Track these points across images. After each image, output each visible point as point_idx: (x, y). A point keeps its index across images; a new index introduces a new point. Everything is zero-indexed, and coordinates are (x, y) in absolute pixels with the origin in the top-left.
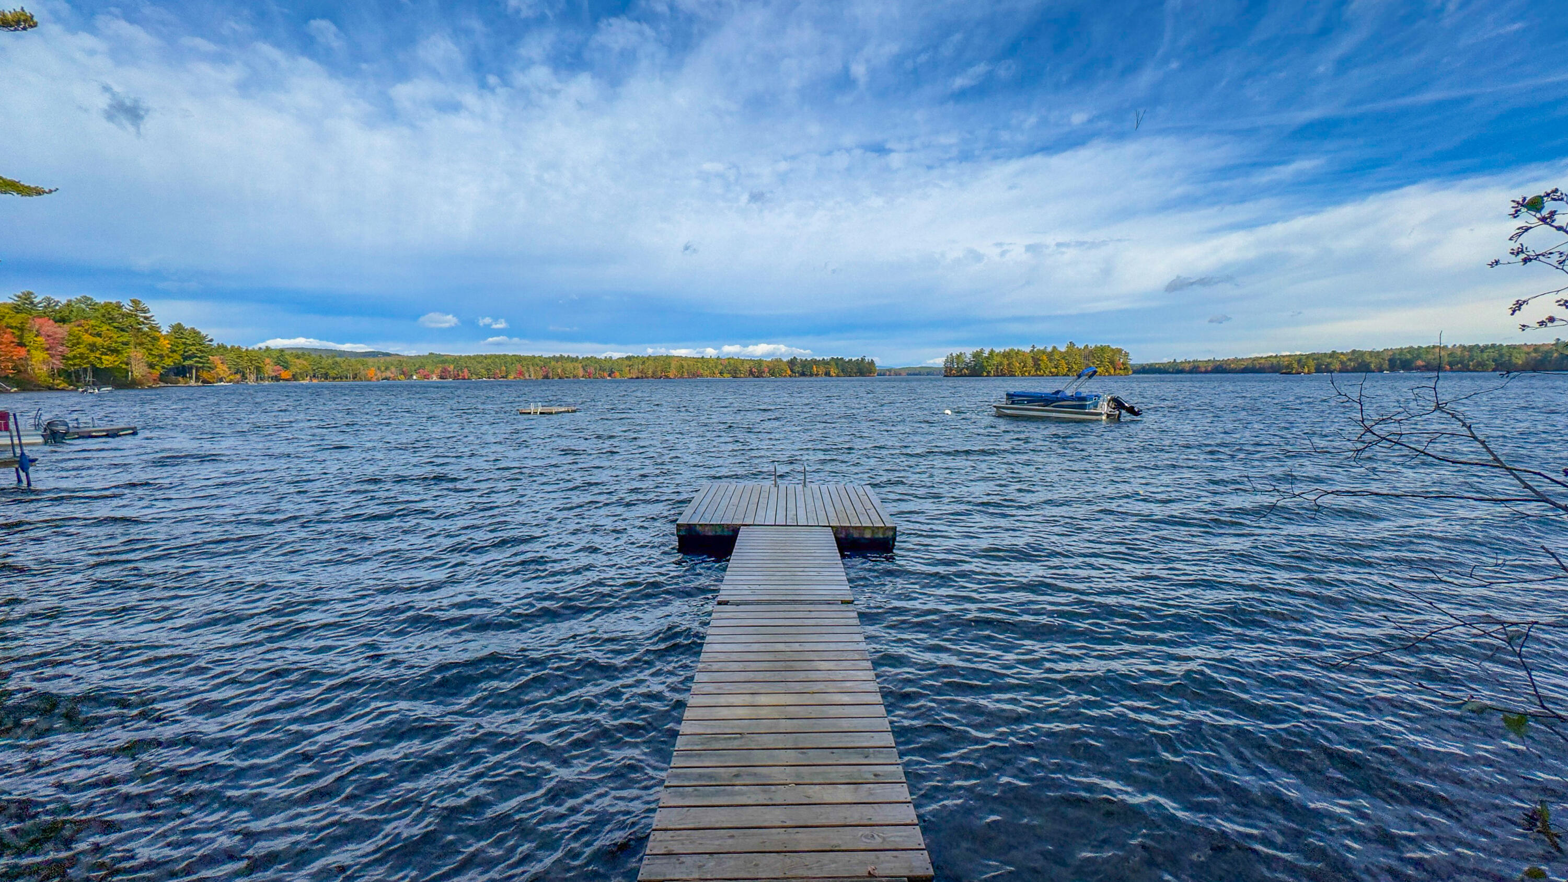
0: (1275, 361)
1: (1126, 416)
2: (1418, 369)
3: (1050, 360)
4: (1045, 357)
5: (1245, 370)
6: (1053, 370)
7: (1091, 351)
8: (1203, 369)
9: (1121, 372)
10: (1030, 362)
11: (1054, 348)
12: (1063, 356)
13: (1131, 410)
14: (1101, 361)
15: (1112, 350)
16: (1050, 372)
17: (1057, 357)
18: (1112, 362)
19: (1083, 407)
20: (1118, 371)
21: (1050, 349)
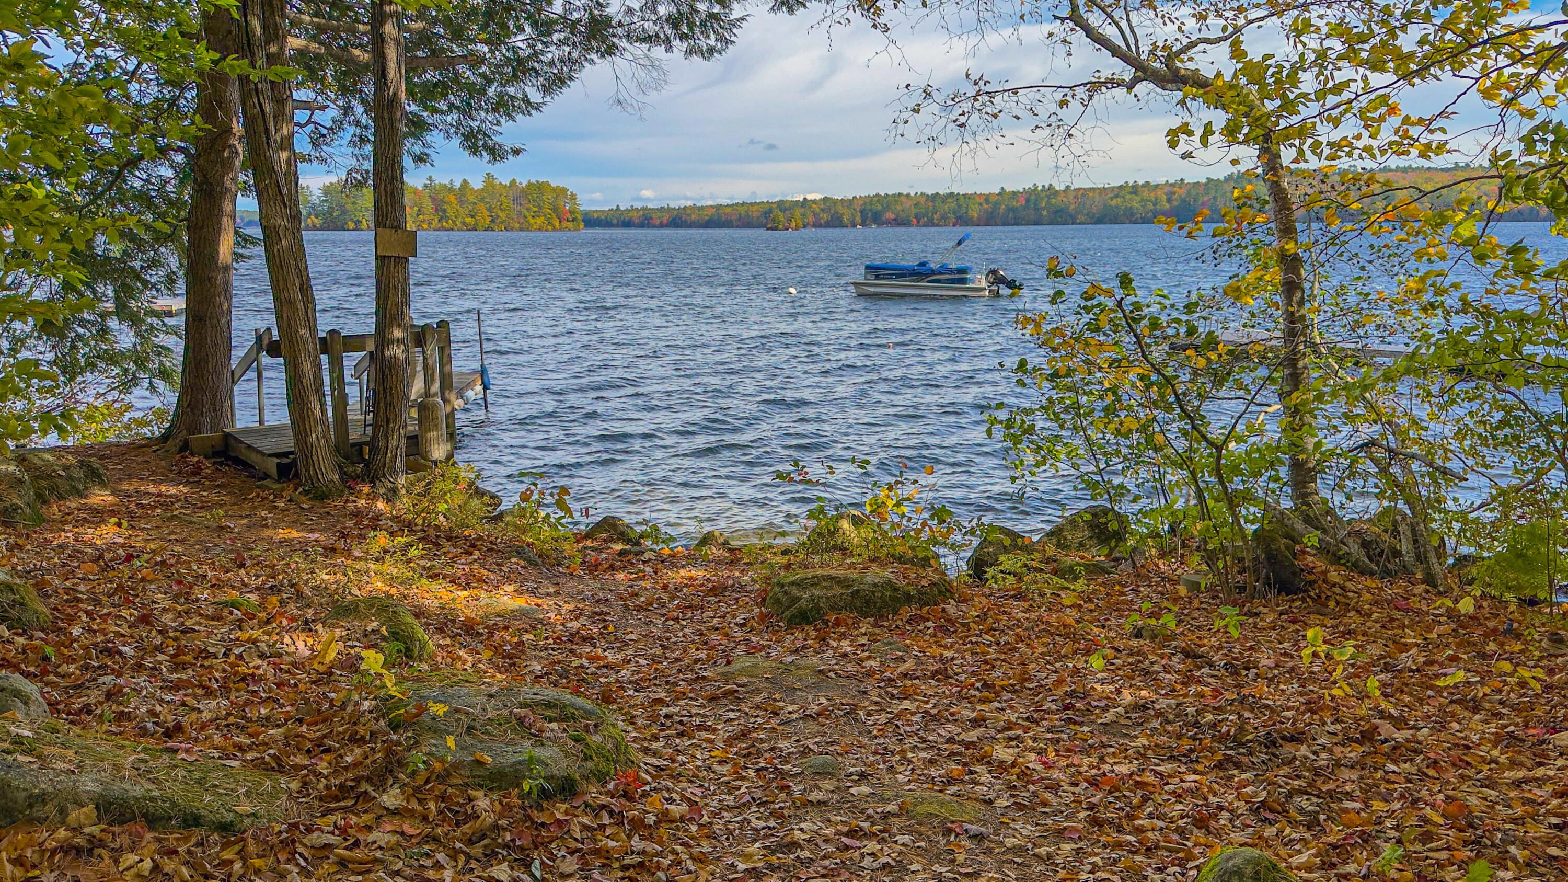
0: (742, 210)
1: (1004, 291)
2: (888, 223)
3: (461, 203)
4: (452, 199)
5: (709, 224)
6: (468, 220)
7: (523, 190)
8: (615, 221)
9: (570, 225)
10: (428, 204)
11: (465, 181)
12: (481, 195)
13: (1011, 284)
14: (540, 208)
15: (554, 189)
16: (464, 223)
17: (472, 198)
18: (555, 209)
19: (963, 281)
20: (565, 224)
21: (458, 184)
